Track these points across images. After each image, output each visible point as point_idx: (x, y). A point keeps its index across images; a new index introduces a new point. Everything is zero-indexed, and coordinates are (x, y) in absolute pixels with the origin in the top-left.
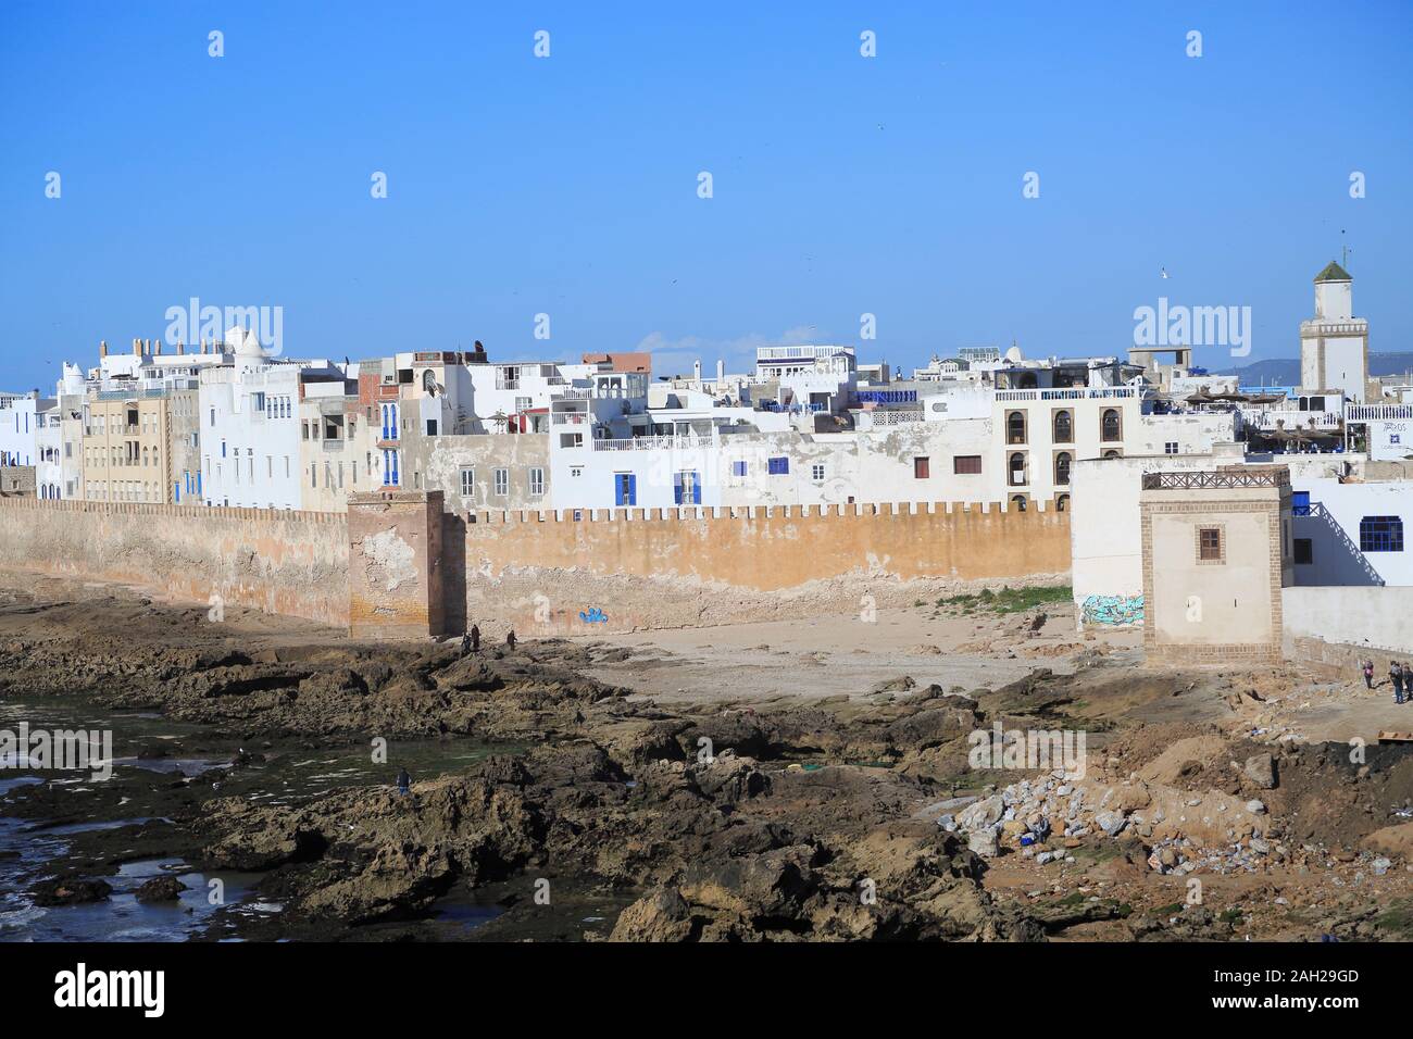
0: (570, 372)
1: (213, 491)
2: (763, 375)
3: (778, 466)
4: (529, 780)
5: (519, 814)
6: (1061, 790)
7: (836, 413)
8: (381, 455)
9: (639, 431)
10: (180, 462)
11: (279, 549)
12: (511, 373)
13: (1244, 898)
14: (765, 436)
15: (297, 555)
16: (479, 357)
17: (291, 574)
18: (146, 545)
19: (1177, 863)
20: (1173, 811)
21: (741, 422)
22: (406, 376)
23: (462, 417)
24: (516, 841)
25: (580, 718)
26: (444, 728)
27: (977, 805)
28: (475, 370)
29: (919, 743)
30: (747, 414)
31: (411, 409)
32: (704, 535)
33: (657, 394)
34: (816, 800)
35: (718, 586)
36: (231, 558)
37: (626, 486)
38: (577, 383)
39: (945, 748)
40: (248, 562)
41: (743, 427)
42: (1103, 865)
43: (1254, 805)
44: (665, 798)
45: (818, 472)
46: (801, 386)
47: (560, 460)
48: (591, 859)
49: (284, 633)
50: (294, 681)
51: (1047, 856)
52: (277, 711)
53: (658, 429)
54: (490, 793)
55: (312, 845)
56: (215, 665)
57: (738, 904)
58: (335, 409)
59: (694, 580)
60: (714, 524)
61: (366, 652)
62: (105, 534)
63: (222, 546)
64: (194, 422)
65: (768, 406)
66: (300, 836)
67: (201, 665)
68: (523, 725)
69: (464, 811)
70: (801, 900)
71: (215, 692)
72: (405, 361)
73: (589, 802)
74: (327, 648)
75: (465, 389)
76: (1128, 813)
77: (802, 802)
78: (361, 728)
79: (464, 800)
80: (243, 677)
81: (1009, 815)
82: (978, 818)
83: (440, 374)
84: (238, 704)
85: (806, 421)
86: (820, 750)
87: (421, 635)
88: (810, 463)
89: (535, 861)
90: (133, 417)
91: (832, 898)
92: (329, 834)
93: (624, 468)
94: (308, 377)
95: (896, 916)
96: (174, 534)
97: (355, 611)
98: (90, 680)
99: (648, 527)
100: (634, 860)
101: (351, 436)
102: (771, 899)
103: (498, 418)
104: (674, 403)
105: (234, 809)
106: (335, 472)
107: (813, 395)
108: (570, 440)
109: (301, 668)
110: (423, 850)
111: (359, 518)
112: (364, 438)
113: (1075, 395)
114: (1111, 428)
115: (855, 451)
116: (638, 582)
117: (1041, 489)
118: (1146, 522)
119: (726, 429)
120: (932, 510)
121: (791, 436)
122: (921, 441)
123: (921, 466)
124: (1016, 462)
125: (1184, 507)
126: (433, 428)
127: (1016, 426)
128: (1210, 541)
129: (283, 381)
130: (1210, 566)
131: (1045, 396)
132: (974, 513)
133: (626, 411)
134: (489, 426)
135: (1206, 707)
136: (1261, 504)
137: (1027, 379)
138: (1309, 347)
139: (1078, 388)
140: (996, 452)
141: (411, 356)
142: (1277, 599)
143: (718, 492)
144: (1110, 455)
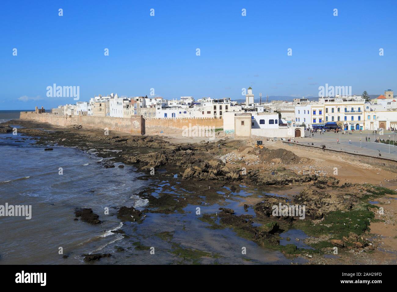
0: (158, 100)
1: (111, 115)
2: (181, 100)
3: (185, 112)
4: (165, 153)
5: (165, 158)
7: (191, 105)
8: (134, 110)
9: (167, 107)
10: (107, 111)
11: (121, 123)
12: (151, 100)
13: (258, 168)
14: (183, 108)
15: (123, 124)
16: (147, 97)
17: (122, 126)
18: (103, 122)
19: (249, 164)
20: (248, 157)
21: (180, 106)
22: (138, 100)
23: (145, 105)
24: (165, 161)
25: (165, 145)
26: (147, 147)
27: (222, 157)
28: (146, 99)
30: (181, 105)
31: (138, 104)
32: (176, 121)
33: (169, 102)
35: (178, 128)
36: (114, 124)
37: (166, 115)
38: (159, 101)
39: (214, 149)
40: (116, 124)
41: (180, 107)
42: (240, 164)
43: (258, 156)
44: (183, 156)
45: (190, 113)
46: (187, 102)
47: (157, 111)
49: (123, 134)
50: (126, 140)
51: (233, 163)
52: (125, 144)
53: (170, 107)
54: (161, 155)
55: (138, 161)
56: (115, 138)
57: (200, 169)
58: (128, 104)
59: (175, 128)
60: (177, 120)
61: (134, 137)
62: (97, 121)
63: (113, 122)
64: (109, 106)
65: (183, 104)
67: (113, 138)
68: (158, 146)
69: (158, 157)
71: (116, 141)
72: (137, 98)
73: (173, 156)
74: (129, 136)
75: (145, 102)
76: (242, 157)
78: (137, 146)
79: (158, 156)
80: (119, 140)
81: (227, 158)
83: (142, 100)
84: (120, 143)
85: (188, 106)
86: (198, 150)
87: (140, 134)
88: (189, 112)
89: (167, 164)
90: (101, 105)
92: (140, 160)
93: (166, 112)
94: (124, 100)
95: (219, 171)
96: (106, 121)
97: (131, 131)
98: (99, 140)
99: (169, 120)
100: (182, 163)
101: (130, 108)
102: (204, 168)
103: (149, 105)
104: (171, 104)
105: (126, 157)
106: (128, 113)
107: (188, 103)
108: (158, 109)
109: (126, 138)
110: (156, 162)
111: (132, 119)
112: (132, 108)
113: (222, 103)
114: (227, 108)
115: (195, 111)
116: (167, 128)
117: (218, 115)
118: (235, 120)
119: (178, 107)
120: (205, 118)
121: (187, 109)
122: (203, 109)
123: (203, 113)
124: (215, 112)
125: (240, 118)
126: (141, 107)
127: (215, 107)
128: (243, 123)
129: (121, 100)
130: (243, 126)
131: (219, 103)
132: (210, 119)
133: (165, 105)
134: (148, 107)
135: (244, 144)
136: (249, 118)
137: (216, 101)
138: (247, 98)
139: (222, 102)
140: (212, 111)
141: (138, 97)
142: (251, 130)
143: (178, 116)
144: (227, 111)
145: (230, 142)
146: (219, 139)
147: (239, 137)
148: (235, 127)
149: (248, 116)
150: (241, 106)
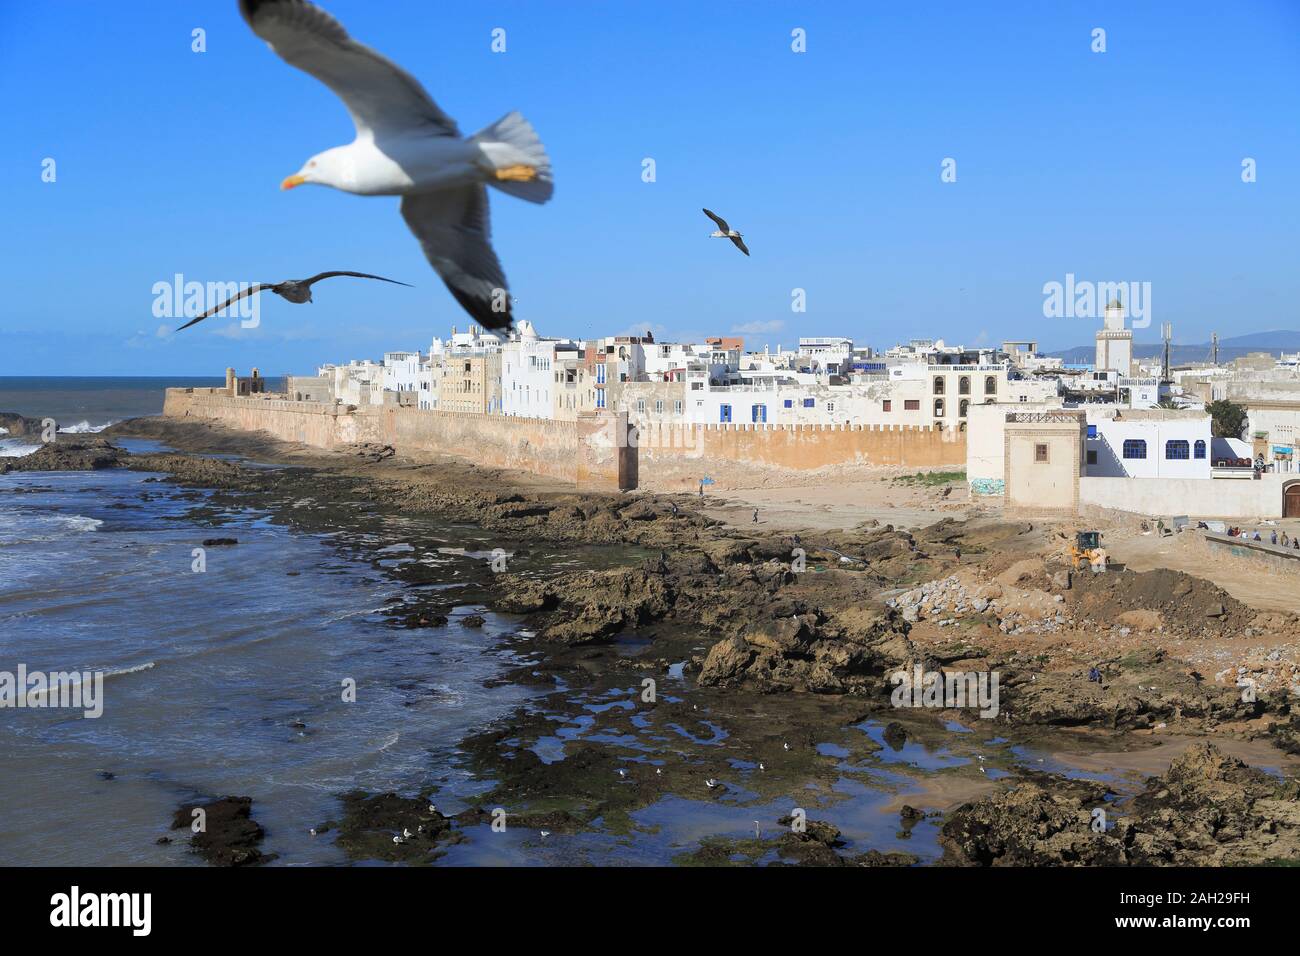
0: (697, 349)
1: (508, 408)
2: (802, 353)
3: (809, 403)
4: (667, 572)
5: (661, 590)
6: (954, 587)
7: (841, 375)
8: (596, 391)
9: (734, 382)
10: (491, 393)
11: (541, 440)
12: (666, 349)
13: (1050, 648)
14: (802, 387)
15: (551, 443)
16: (649, 340)
17: (547, 453)
18: (473, 435)
19: (1015, 628)
20: (1014, 600)
21: (790, 378)
22: (611, 350)
23: (639, 372)
24: (659, 603)
25: (697, 537)
26: (624, 540)
27: (908, 594)
28: (646, 347)
29: (880, 557)
30: (793, 374)
31: (612, 367)
32: (768, 439)
33: (745, 362)
34: (822, 587)
35: (775, 467)
36: (516, 444)
37: (726, 411)
38: (702, 355)
39: (893, 560)
40: (525, 446)
41: (790, 381)
42: (974, 628)
43: (1058, 598)
44: (739, 584)
45: (831, 407)
46: (823, 359)
47: (691, 396)
48: (699, 616)
49: (544, 485)
50: (546, 511)
51: (945, 622)
52: (537, 527)
53: (745, 381)
54: (646, 578)
55: (552, 602)
56: (506, 501)
57: (775, 645)
58: (572, 366)
59: (761, 464)
60: (773, 434)
61: (585, 497)
62: (452, 429)
63: (513, 437)
64: (499, 371)
65: (804, 370)
66: (545, 597)
67: (498, 501)
68: (667, 540)
69: (632, 587)
70: (809, 644)
71: (506, 515)
72: (610, 341)
73: (698, 585)
74: (564, 494)
75: (641, 358)
76: (989, 600)
77: (814, 588)
78: (580, 538)
79: (632, 581)
80: (520, 508)
81: (925, 599)
82: (908, 600)
83: (628, 349)
84: (517, 523)
85: (825, 379)
86: (825, 560)
87: (614, 488)
88: (826, 402)
89: (669, 615)
90: (468, 367)
91: (826, 643)
92: (561, 596)
93: (726, 402)
94: (559, 349)
95: (860, 654)
96: (488, 430)
97: (580, 474)
98: (441, 507)
99: (738, 434)
100: (722, 617)
101: (581, 381)
102: (793, 643)
103: (659, 373)
104: (753, 367)
105: (512, 581)
106: (571, 400)
107: (829, 365)
108: (696, 386)
109: (550, 505)
110: (609, 608)
111: (585, 424)
112: (587, 382)
113: (971, 369)
114: (990, 385)
115: (850, 396)
116: (731, 464)
117: (951, 419)
118: (1007, 440)
119: (781, 382)
120: (891, 429)
121: (820, 386)
122: (887, 391)
123: (887, 405)
124: (939, 404)
125: (1028, 432)
126: (624, 378)
127: (939, 385)
128: (1042, 451)
129: (546, 350)
130: (1041, 465)
131: (955, 368)
132: (915, 431)
133: (727, 371)
134: (653, 378)
135: (1035, 542)
136: (1069, 432)
137: (945, 359)
138: (1101, 345)
139: (973, 364)
140: (928, 398)
141: (613, 339)
142: (1077, 483)
143: (776, 416)
144: (990, 402)
145: (979, 531)
146: (939, 516)
147: (1026, 509)
148: (1007, 469)
149: (1066, 426)
150: (1055, 379)
